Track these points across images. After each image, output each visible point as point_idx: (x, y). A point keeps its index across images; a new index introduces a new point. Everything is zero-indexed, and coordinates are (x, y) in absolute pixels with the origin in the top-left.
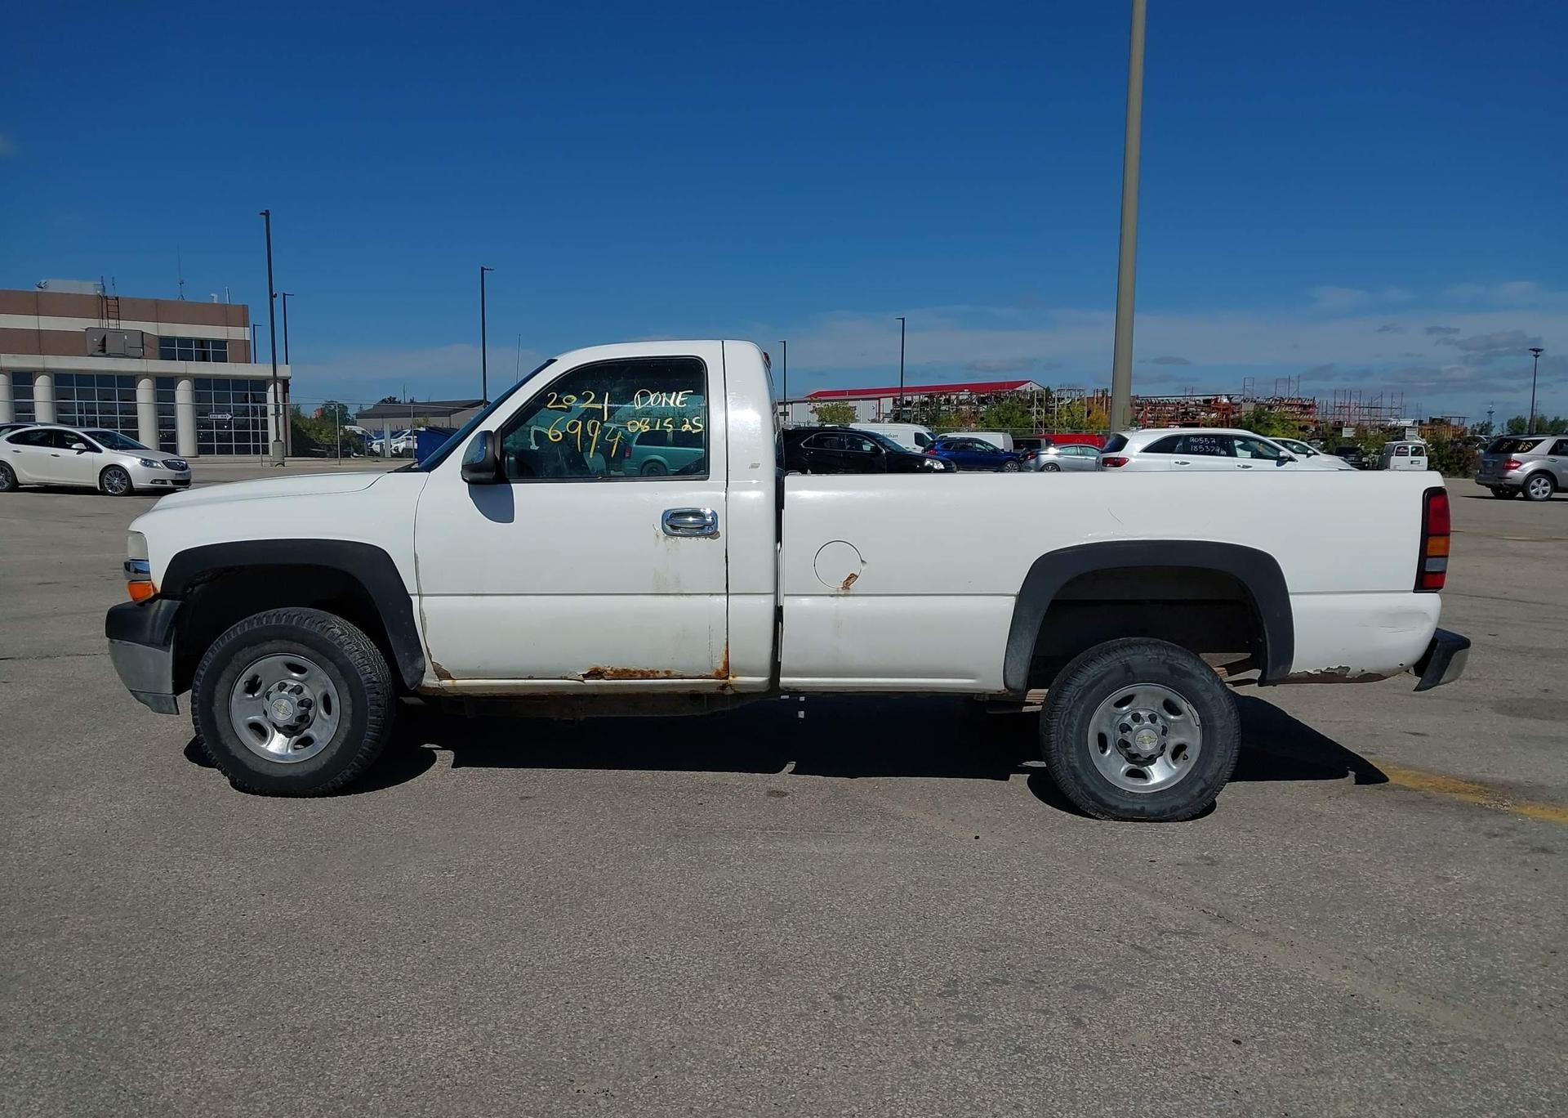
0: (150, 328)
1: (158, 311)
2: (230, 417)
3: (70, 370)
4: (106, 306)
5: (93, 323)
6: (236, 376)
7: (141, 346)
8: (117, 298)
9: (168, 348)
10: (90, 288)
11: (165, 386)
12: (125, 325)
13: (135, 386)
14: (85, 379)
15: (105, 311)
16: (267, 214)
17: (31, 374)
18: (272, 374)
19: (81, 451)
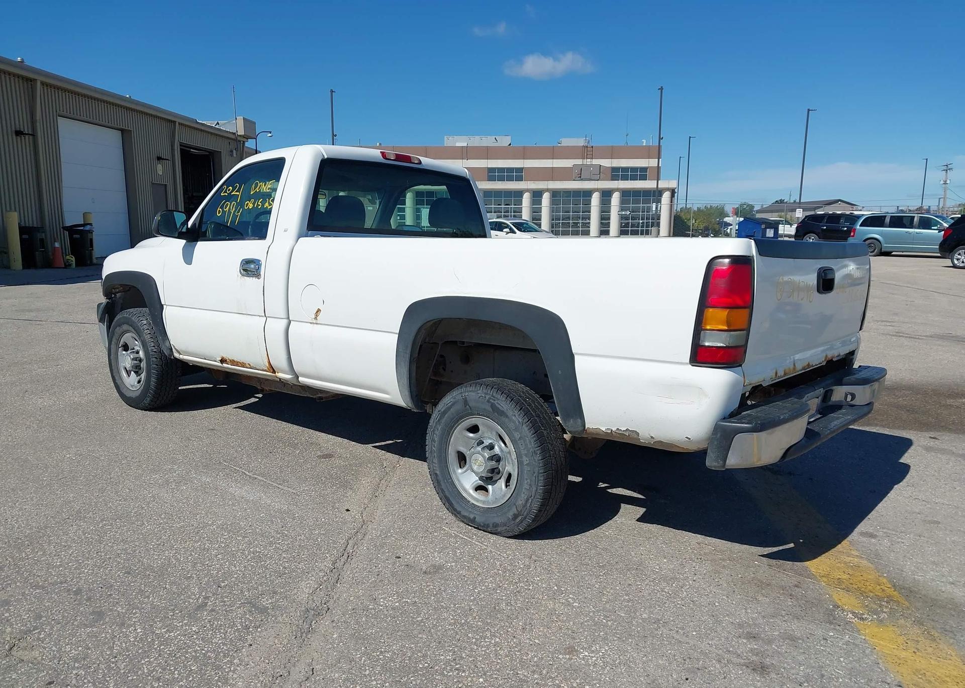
0: (606, 163)
1: (612, 153)
2: (629, 213)
3: (560, 189)
4: (587, 152)
5: (579, 162)
6: (645, 188)
7: (600, 173)
8: (592, 147)
9: (617, 174)
10: (581, 142)
11: (606, 195)
12: (596, 162)
13: (591, 196)
14: (568, 193)
15: (586, 154)
16: (661, 89)
17: (541, 192)
18: (656, 187)
19: (507, 233)
